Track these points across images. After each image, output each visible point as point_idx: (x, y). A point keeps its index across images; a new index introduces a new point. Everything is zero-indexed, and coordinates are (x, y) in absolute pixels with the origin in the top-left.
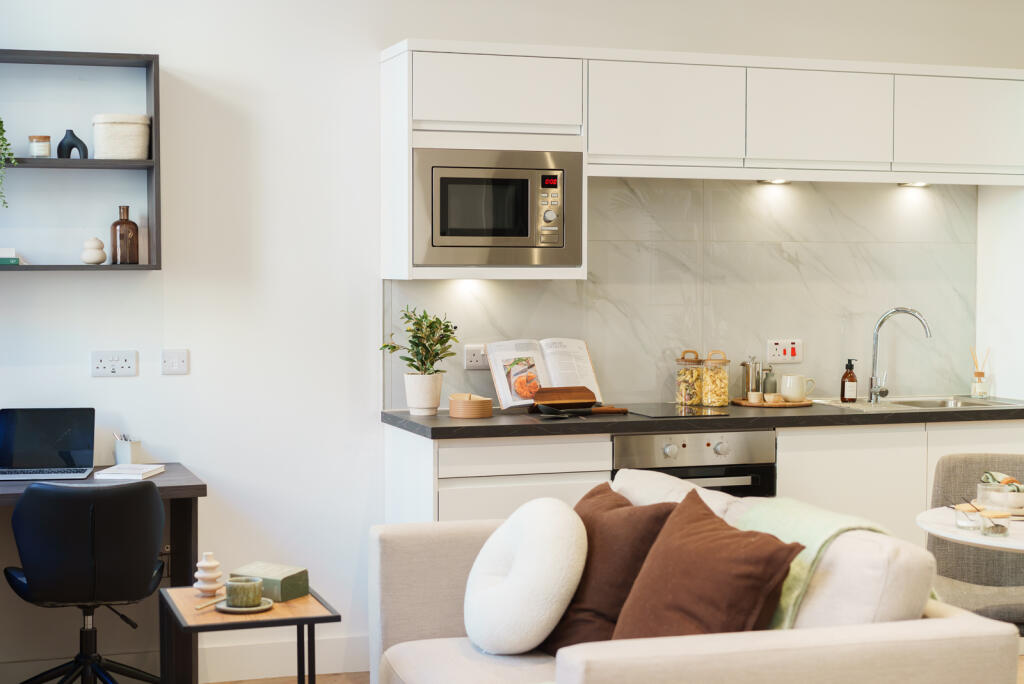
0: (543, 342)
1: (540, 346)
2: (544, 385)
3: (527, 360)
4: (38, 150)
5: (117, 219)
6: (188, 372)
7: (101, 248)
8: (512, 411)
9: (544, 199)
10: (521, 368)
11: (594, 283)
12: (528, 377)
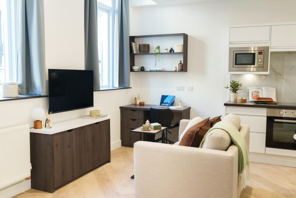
0: (263, 88)
1: (262, 88)
2: (260, 97)
3: (257, 91)
4: (165, 51)
5: (180, 63)
6: (193, 91)
7: (176, 68)
8: (252, 102)
9: (259, 57)
10: (256, 93)
11: (280, 75)
12: (257, 95)
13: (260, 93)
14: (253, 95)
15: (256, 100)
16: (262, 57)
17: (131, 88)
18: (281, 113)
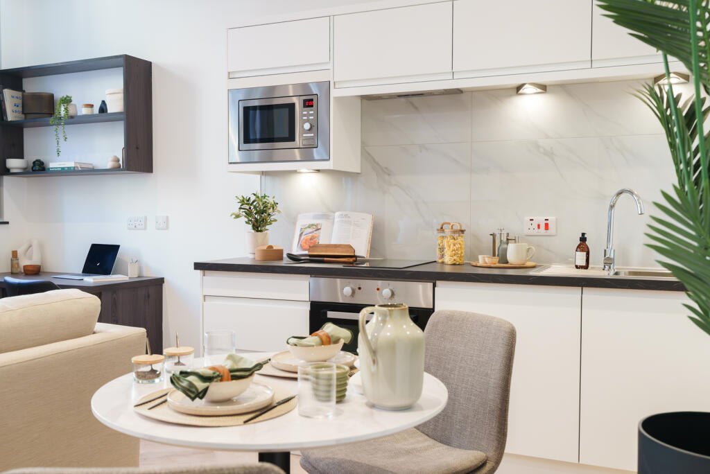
0: (336, 214)
1: (334, 216)
3: (317, 225)
6: (168, 228)
7: (118, 160)
9: (305, 115)
10: (310, 230)
11: (389, 175)
12: (313, 236)
13: (321, 231)
14: (303, 237)
15: (306, 252)
16: (311, 115)
17: (7, 223)
18: (347, 290)
